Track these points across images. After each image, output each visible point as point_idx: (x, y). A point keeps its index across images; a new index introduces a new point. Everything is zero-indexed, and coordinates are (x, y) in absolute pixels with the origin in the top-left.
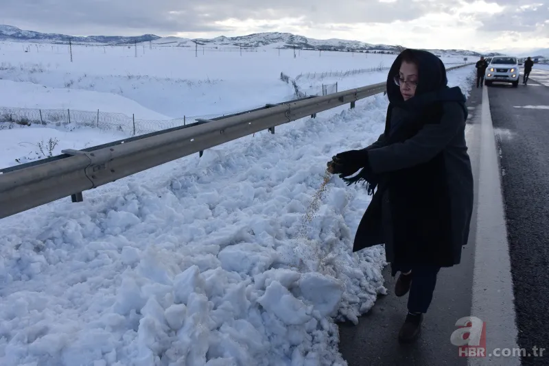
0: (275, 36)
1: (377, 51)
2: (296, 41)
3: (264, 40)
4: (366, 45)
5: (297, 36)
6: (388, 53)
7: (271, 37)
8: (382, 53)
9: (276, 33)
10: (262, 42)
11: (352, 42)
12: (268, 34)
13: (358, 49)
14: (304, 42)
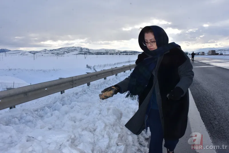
0: (73, 49)
1: (124, 54)
2: (83, 51)
3: (67, 51)
4: (119, 51)
5: (84, 48)
6: (130, 54)
7: (70, 49)
8: (127, 54)
9: (73, 47)
10: (66, 52)
11: (112, 50)
12: (69, 48)
13: (115, 53)
14: (88, 51)
